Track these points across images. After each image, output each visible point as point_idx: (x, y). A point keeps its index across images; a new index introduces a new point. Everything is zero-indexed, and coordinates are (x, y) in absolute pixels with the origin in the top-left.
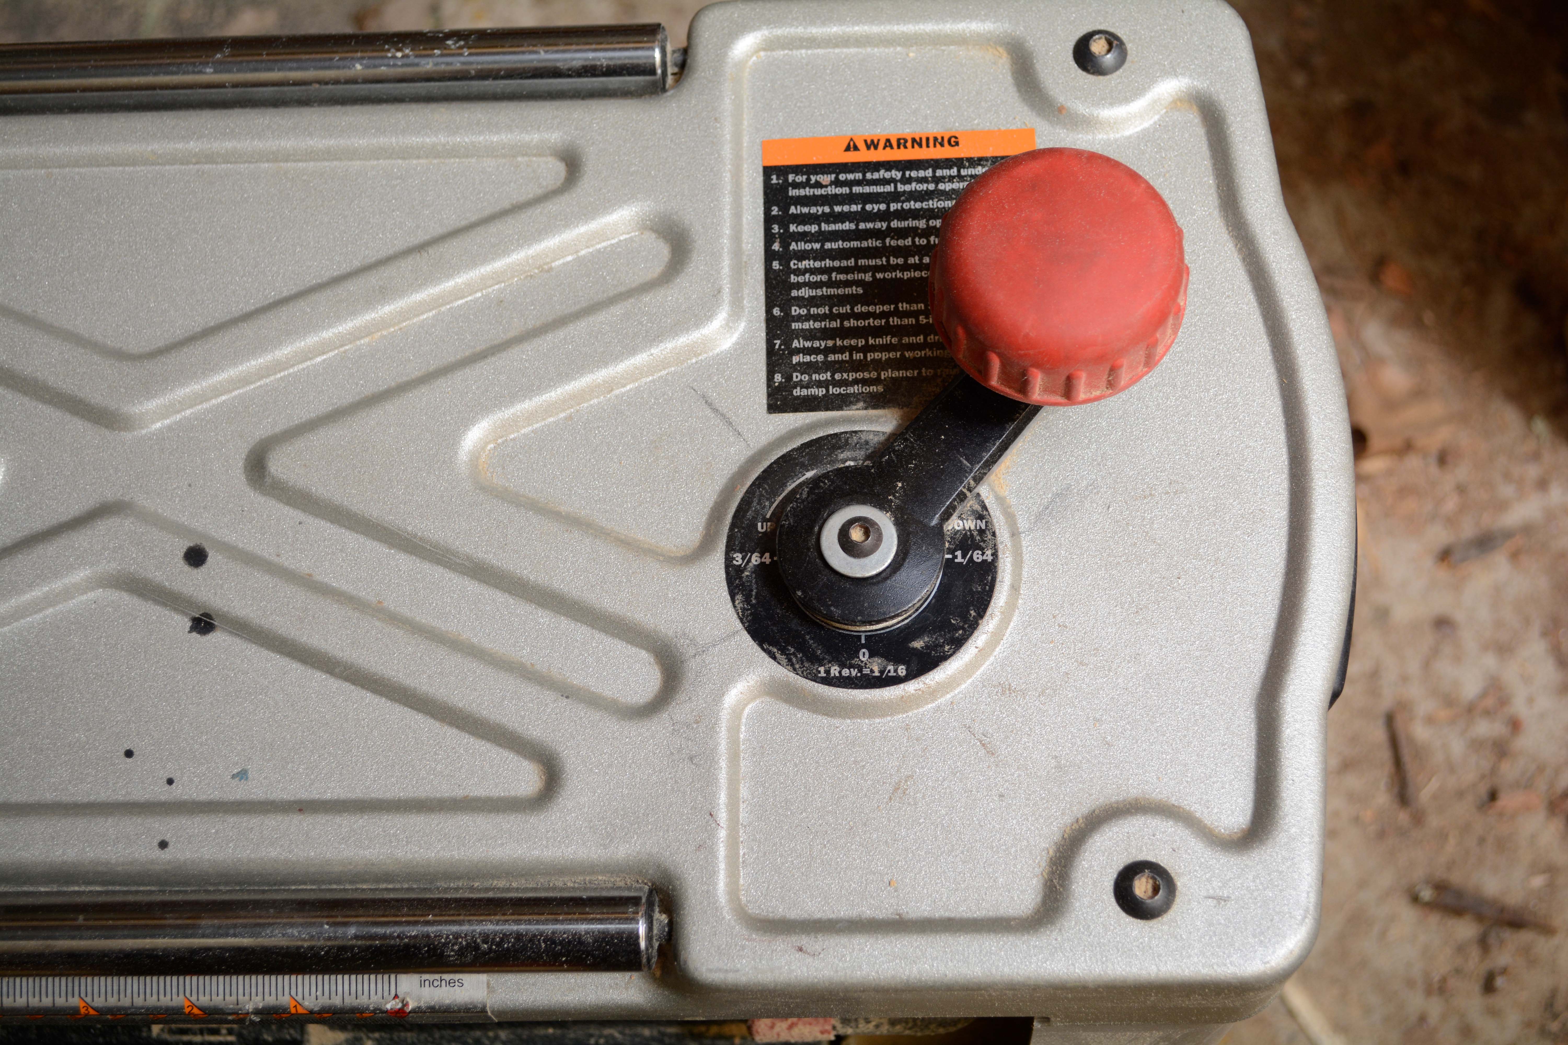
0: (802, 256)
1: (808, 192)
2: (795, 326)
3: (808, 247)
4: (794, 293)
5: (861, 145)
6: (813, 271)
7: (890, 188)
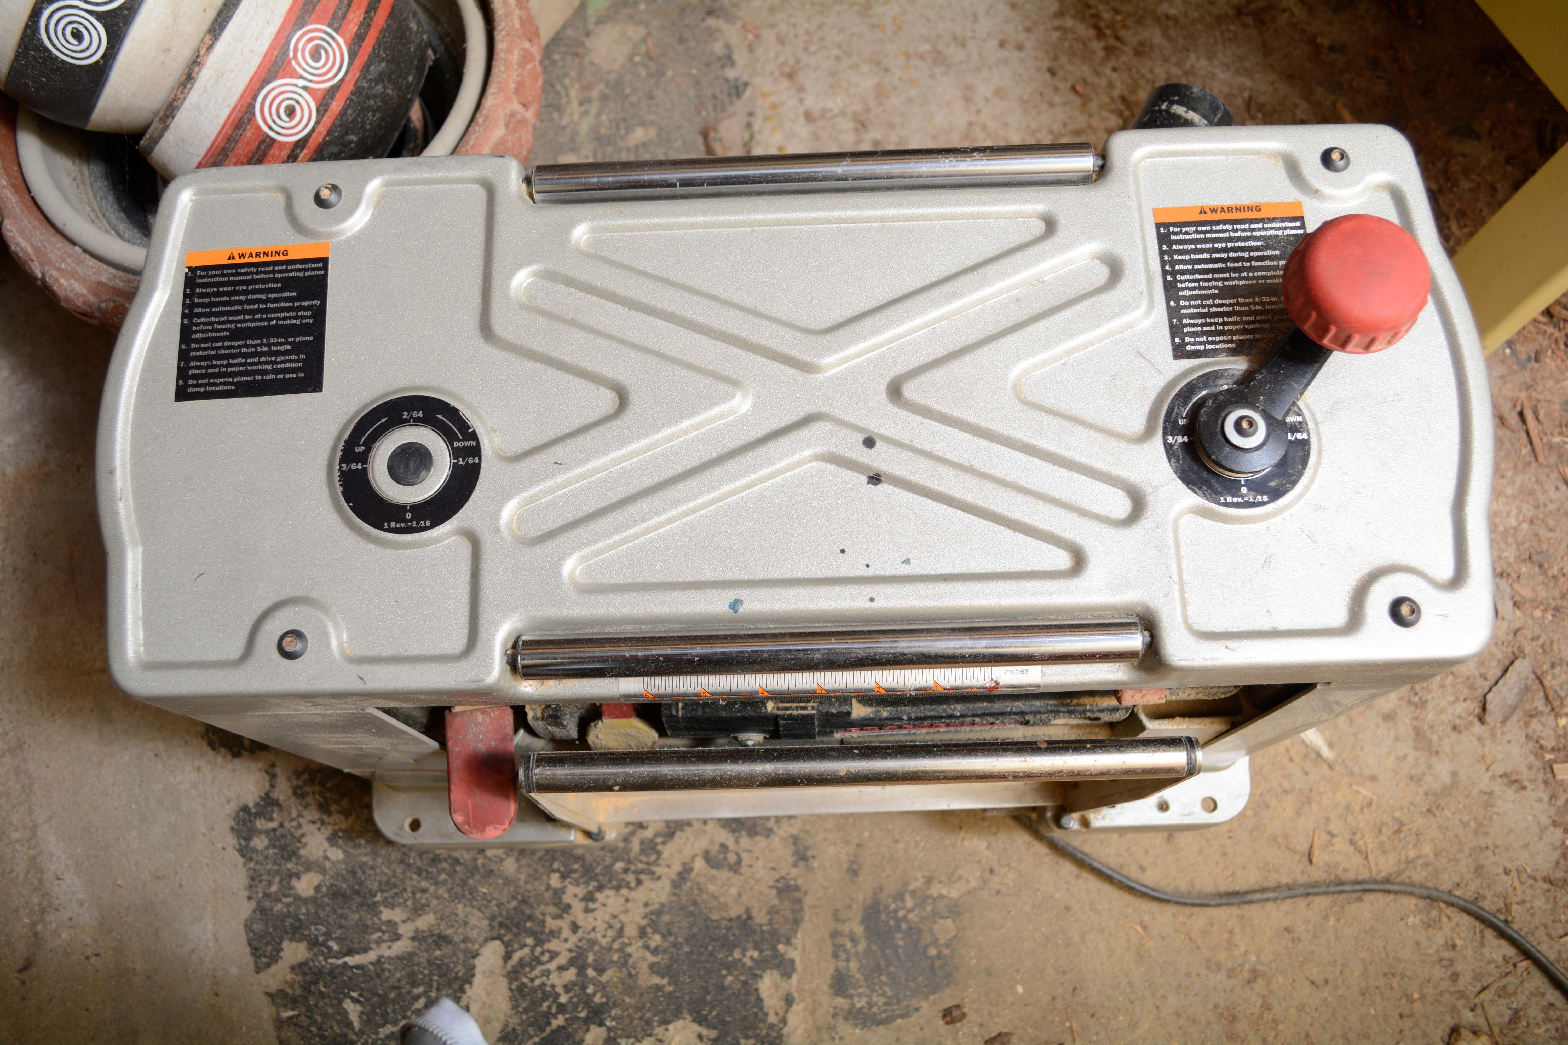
0: (1183, 272)
1: (1181, 237)
2: (1184, 311)
3: (1185, 267)
4: (1181, 293)
5: (1208, 211)
6: (1190, 281)
7: (1226, 235)
